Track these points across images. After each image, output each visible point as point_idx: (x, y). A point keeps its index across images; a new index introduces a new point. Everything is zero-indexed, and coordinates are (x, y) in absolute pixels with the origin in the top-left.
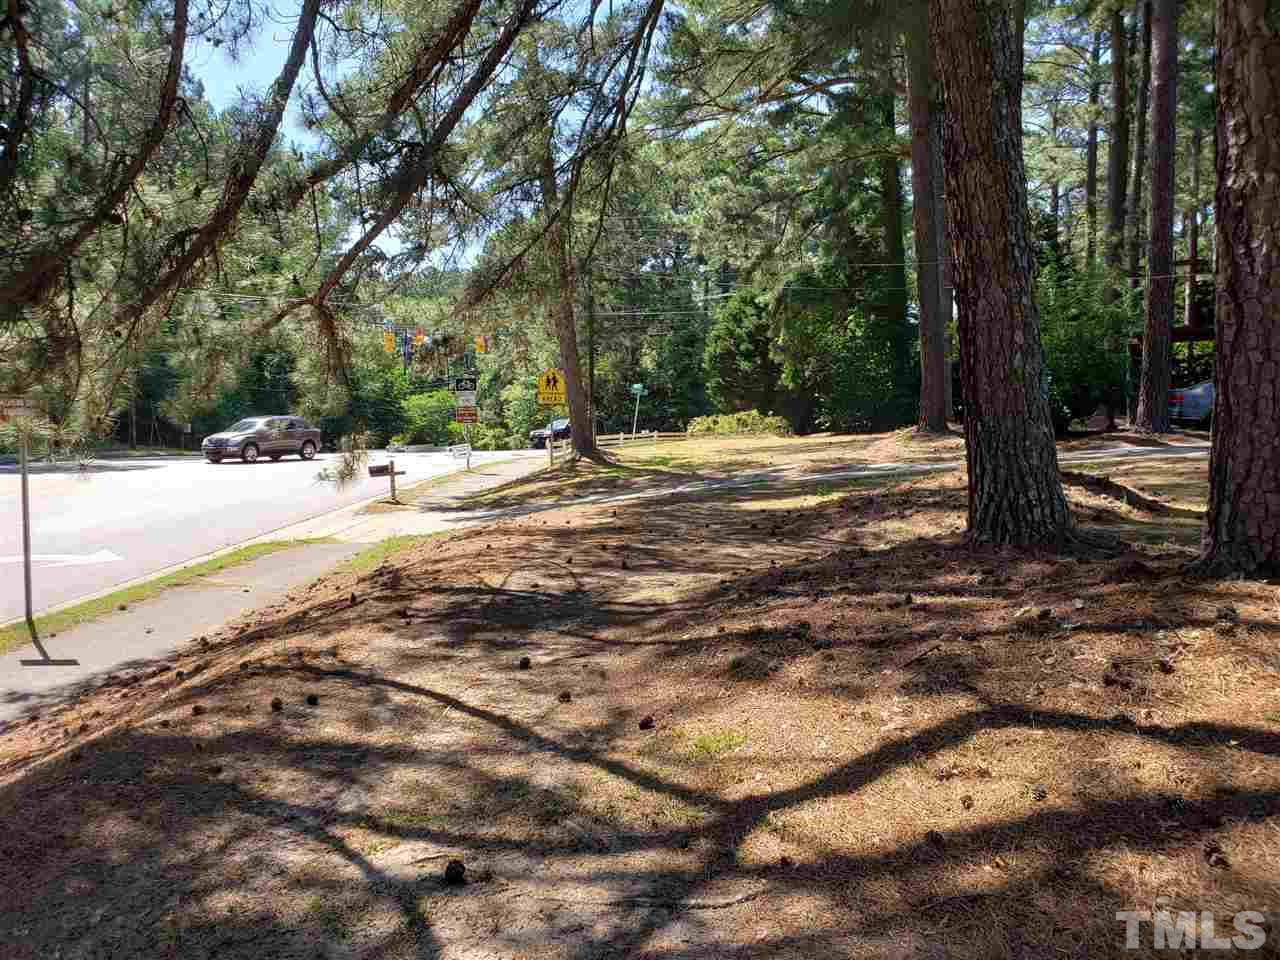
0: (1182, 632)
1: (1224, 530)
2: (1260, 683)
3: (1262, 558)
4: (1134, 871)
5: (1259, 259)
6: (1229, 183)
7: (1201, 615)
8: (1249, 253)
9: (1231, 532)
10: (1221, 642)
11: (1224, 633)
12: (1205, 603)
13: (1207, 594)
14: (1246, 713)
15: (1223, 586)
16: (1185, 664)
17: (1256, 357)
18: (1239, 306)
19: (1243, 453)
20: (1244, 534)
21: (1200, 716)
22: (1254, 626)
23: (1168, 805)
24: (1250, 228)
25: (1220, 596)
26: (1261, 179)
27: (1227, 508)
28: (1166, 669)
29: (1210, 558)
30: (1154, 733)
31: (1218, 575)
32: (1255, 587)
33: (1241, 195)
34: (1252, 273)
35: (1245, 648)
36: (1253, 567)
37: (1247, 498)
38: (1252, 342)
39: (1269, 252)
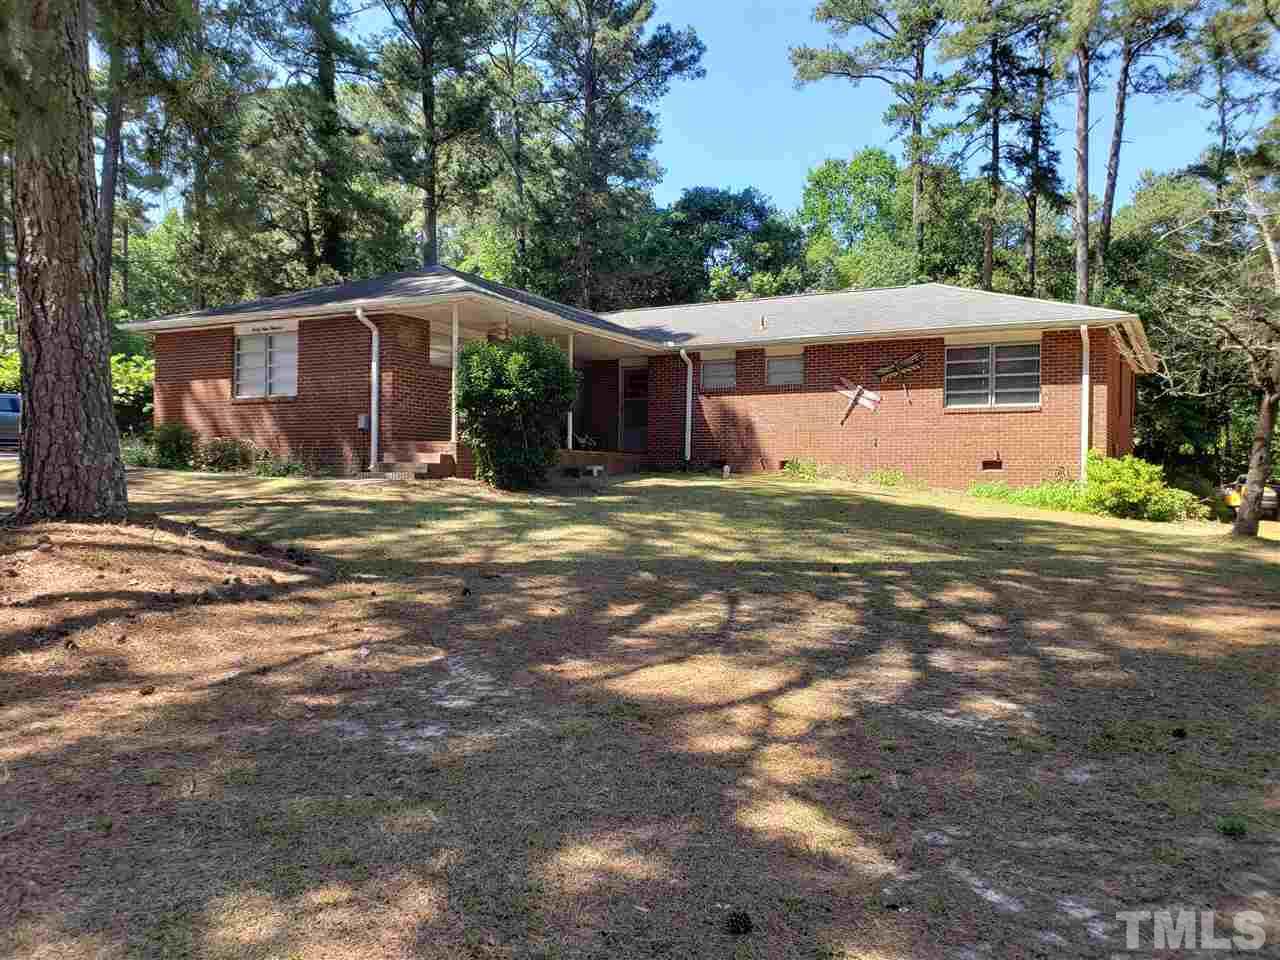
0: (18, 554)
1: (34, 492)
2: (72, 574)
3: (60, 508)
4: (28, 660)
5: (51, 314)
6: (27, 259)
7: (26, 544)
8: (43, 308)
9: (39, 491)
10: (44, 556)
11: (45, 551)
12: (28, 537)
13: (28, 533)
14: (70, 587)
15: (35, 527)
16: (25, 571)
17: (51, 377)
18: (38, 342)
19: (45, 439)
20: (48, 492)
21: (43, 593)
22: (63, 545)
23: (38, 631)
24: (43, 292)
25: (38, 533)
26: (50, 261)
27: (35, 477)
28: (13, 574)
29: (25, 510)
30: (17, 605)
31: (32, 520)
32: (57, 525)
33: (36, 269)
34: (46, 322)
35: (60, 557)
36: (54, 514)
37: (49, 469)
38: (47, 367)
39: (57, 310)
